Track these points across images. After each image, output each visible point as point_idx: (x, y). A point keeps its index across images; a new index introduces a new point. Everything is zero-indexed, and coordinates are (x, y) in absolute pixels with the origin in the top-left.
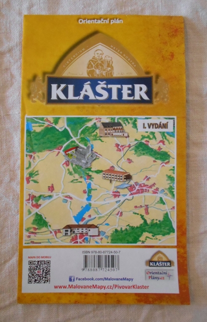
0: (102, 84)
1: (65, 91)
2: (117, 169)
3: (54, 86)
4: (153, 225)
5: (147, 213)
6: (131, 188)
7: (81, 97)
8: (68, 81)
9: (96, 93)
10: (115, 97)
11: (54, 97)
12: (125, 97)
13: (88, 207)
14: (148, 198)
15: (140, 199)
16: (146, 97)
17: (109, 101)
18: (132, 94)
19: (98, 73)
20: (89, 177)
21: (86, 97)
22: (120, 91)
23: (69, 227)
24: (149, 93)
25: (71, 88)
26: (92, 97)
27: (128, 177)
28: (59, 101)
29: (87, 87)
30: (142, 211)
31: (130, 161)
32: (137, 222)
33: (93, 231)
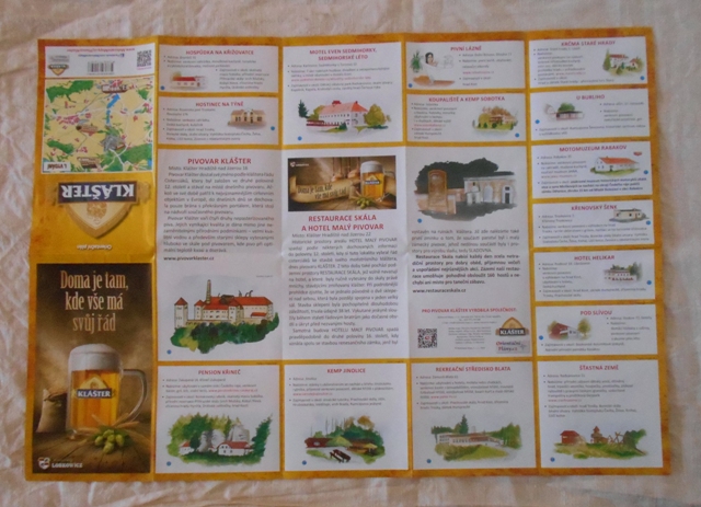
0: (95, 197)
1: (123, 191)
2: (87, 134)
3: (131, 195)
4: (62, 94)
5: (66, 103)
6: (77, 120)
7: (112, 186)
8: (121, 199)
9: (101, 190)
10: (87, 187)
11: (132, 186)
12: (79, 187)
13: (109, 106)
14: (64, 114)
15: (70, 112)
16: (64, 187)
17: (91, 185)
18: (74, 189)
19: (99, 206)
20: (107, 128)
21: (108, 187)
22: (83, 192)
23: (123, 91)
24: (61, 191)
25: (119, 194)
26: (104, 187)
27: (79, 128)
28: (128, 183)
29: (107, 195)
30: (70, 103)
31: (77, 140)
32: (74, 96)
33: (106, 89)
